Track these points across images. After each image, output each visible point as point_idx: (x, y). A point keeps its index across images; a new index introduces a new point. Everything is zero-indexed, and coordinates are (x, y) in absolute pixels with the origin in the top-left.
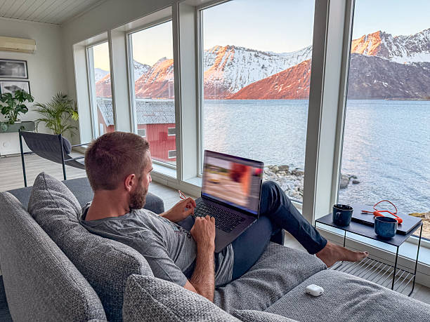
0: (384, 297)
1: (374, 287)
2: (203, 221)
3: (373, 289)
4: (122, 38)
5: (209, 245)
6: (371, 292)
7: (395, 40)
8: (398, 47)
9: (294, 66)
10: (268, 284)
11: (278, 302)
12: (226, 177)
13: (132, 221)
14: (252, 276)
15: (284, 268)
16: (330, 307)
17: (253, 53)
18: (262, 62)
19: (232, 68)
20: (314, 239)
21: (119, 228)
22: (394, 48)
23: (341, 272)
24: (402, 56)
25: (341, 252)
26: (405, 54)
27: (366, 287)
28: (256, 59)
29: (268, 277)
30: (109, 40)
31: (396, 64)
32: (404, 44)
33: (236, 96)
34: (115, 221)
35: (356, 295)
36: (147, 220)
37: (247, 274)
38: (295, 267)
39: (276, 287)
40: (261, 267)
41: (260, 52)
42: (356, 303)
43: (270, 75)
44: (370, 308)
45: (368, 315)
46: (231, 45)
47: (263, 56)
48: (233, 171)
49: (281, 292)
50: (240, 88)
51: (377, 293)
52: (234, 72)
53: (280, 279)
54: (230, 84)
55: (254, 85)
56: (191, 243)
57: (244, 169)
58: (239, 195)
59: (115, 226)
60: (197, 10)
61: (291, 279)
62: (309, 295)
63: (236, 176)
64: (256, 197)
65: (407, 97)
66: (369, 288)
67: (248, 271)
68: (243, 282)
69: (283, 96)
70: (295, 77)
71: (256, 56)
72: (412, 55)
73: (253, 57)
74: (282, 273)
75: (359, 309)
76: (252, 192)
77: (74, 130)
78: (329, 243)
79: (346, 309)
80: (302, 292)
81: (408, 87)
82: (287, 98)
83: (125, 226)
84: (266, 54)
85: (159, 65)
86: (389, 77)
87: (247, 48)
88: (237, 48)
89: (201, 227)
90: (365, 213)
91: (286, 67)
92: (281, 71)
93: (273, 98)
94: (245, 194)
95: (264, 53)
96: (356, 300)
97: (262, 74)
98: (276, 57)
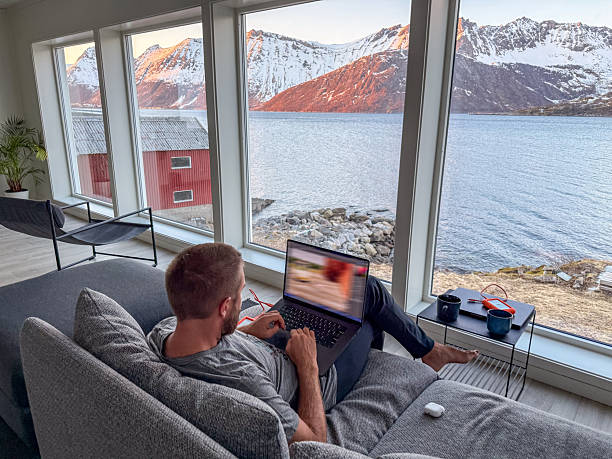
0: (508, 411)
1: (497, 399)
2: (302, 337)
3: (495, 403)
4: (118, 41)
5: (312, 368)
6: (493, 406)
7: (481, 32)
8: (484, 41)
9: (349, 63)
10: (380, 406)
11: (394, 427)
12: (318, 275)
13: (228, 352)
14: (357, 396)
15: (394, 383)
16: (454, 429)
17: (290, 43)
18: (304, 57)
19: (260, 64)
20: (420, 341)
21: (217, 365)
22: (480, 42)
23: (458, 383)
24: (489, 54)
25: (449, 352)
26: (493, 51)
27: (487, 400)
28: (294, 52)
29: (378, 396)
30: (96, 39)
31: (482, 64)
32: (492, 38)
33: (268, 106)
34: (210, 356)
35: (479, 412)
36: (241, 347)
37: (351, 394)
38: (405, 380)
39: (389, 408)
40: (367, 384)
41: (301, 42)
42: (480, 421)
43: (315, 77)
44: (495, 426)
45: (494, 434)
46: (256, 30)
47: (304, 48)
48: (328, 268)
49: (395, 415)
50: (273, 94)
51: (500, 408)
52: (264, 71)
53: (392, 398)
54: (258, 87)
55: (292, 91)
56: (289, 367)
57: (343, 267)
58: (336, 297)
59: (211, 362)
60: (237, 13)
61: (404, 396)
62: (429, 416)
63: (333, 274)
64: (359, 301)
65: (495, 110)
66: (490, 401)
67: (352, 389)
68: (349, 405)
69: (334, 108)
70: (350, 81)
71: (294, 47)
72: (502, 52)
73: (290, 48)
74: (392, 390)
75: (484, 428)
76: (354, 295)
77: (40, 175)
78: (437, 344)
79: (472, 429)
80: (420, 413)
81: (497, 97)
82: (340, 111)
83: (221, 360)
84: (309, 46)
85: (147, 56)
86: (473, 82)
87: (281, 34)
88: (266, 35)
89: (301, 344)
90: (472, 302)
91: (337, 66)
92: (331, 70)
93: (321, 111)
94: (344, 296)
95: (305, 44)
96: (480, 417)
97: (304, 74)
98: (323, 51)
